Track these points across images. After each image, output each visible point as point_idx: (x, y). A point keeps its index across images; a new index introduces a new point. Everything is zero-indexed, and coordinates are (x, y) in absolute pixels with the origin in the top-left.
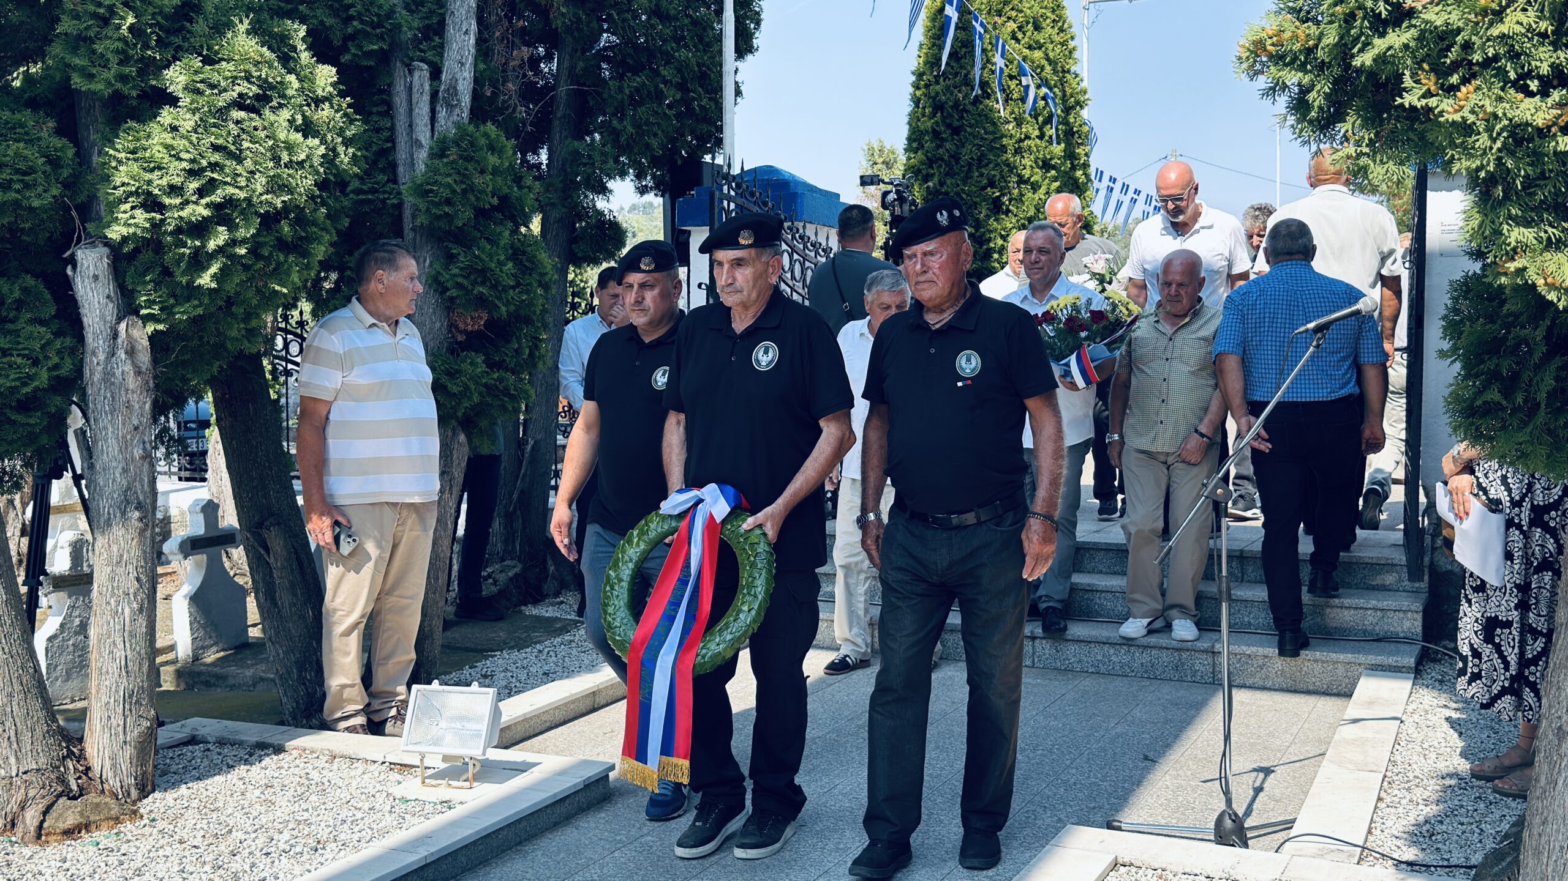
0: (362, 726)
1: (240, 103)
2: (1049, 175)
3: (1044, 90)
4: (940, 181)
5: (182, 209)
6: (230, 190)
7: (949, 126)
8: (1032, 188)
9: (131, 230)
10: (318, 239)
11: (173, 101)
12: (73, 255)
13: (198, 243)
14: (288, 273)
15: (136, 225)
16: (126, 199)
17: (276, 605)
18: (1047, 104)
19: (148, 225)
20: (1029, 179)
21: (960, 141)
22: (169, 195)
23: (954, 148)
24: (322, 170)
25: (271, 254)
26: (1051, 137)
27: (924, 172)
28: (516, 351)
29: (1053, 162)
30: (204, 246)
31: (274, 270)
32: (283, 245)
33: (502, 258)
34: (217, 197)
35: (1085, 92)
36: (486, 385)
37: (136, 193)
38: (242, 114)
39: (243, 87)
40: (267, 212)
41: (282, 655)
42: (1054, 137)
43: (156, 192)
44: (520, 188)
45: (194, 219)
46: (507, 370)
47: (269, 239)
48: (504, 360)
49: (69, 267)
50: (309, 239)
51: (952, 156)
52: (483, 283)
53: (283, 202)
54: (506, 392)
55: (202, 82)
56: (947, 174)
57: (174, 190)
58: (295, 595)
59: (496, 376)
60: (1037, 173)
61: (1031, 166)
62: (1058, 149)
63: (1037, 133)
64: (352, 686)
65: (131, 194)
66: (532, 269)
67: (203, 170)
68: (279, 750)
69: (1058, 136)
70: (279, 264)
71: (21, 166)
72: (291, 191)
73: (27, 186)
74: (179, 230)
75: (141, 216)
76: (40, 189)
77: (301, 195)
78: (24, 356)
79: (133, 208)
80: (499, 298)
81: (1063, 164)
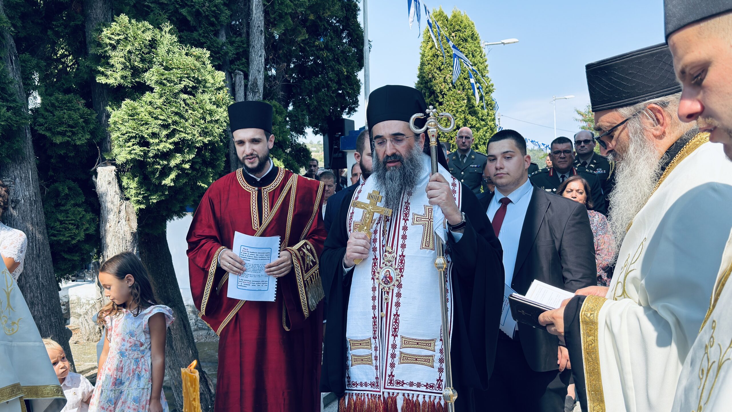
1: (185, 91)
3: (478, 85)
5: (158, 145)
6: (183, 135)
9: (133, 156)
11: (151, 90)
12: (96, 170)
13: (165, 163)
14: (207, 177)
15: (136, 154)
16: (129, 140)
18: (480, 91)
19: (142, 154)
22: (152, 138)
25: (200, 168)
26: (482, 106)
30: (168, 164)
31: (200, 175)
32: (205, 163)
34: (175, 139)
37: (135, 137)
38: (185, 96)
39: (186, 82)
40: (200, 146)
43: (146, 136)
45: (165, 150)
47: (200, 160)
49: (94, 176)
50: (217, 159)
53: (208, 140)
55: (164, 79)
57: (154, 135)
65: (132, 137)
67: (169, 125)
71: (71, 123)
73: (74, 134)
74: (156, 156)
75: (138, 149)
76: (80, 136)
78: (72, 224)
79: (133, 145)
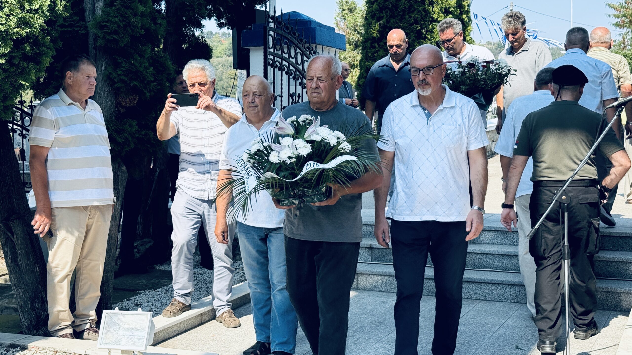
0: (70, 334)
4: (387, 20)
10: (46, 55)
14: (29, 74)
17: (17, 265)
20: (437, 19)
23: (394, 2)
24: (48, 14)
25: (19, 62)
27: (378, 15)
29: (450, 10)
31: (21, 72)
32: (26, 58)
33: (147, 65)
36: (137, 138)
40: (17, 38)
41: (21, 294)
44: (155, 24)
46: (149, 129)
47: (18, 54)
48: (147, 124)
50: (41, 54)
51: (393, 6)
52: (136, 79)
53: (26, 32)
56: (391, 17)
58: (28, 259)
59: (143, 133)
60: (441, 16)
61: (439, 13)
64: (64, 311)
66: (163, 71)
68: (24, 348)
70: (23, 69)
72: (31, 26)
77: (37, 29)
80: (146, 88)
81: (456, 11)
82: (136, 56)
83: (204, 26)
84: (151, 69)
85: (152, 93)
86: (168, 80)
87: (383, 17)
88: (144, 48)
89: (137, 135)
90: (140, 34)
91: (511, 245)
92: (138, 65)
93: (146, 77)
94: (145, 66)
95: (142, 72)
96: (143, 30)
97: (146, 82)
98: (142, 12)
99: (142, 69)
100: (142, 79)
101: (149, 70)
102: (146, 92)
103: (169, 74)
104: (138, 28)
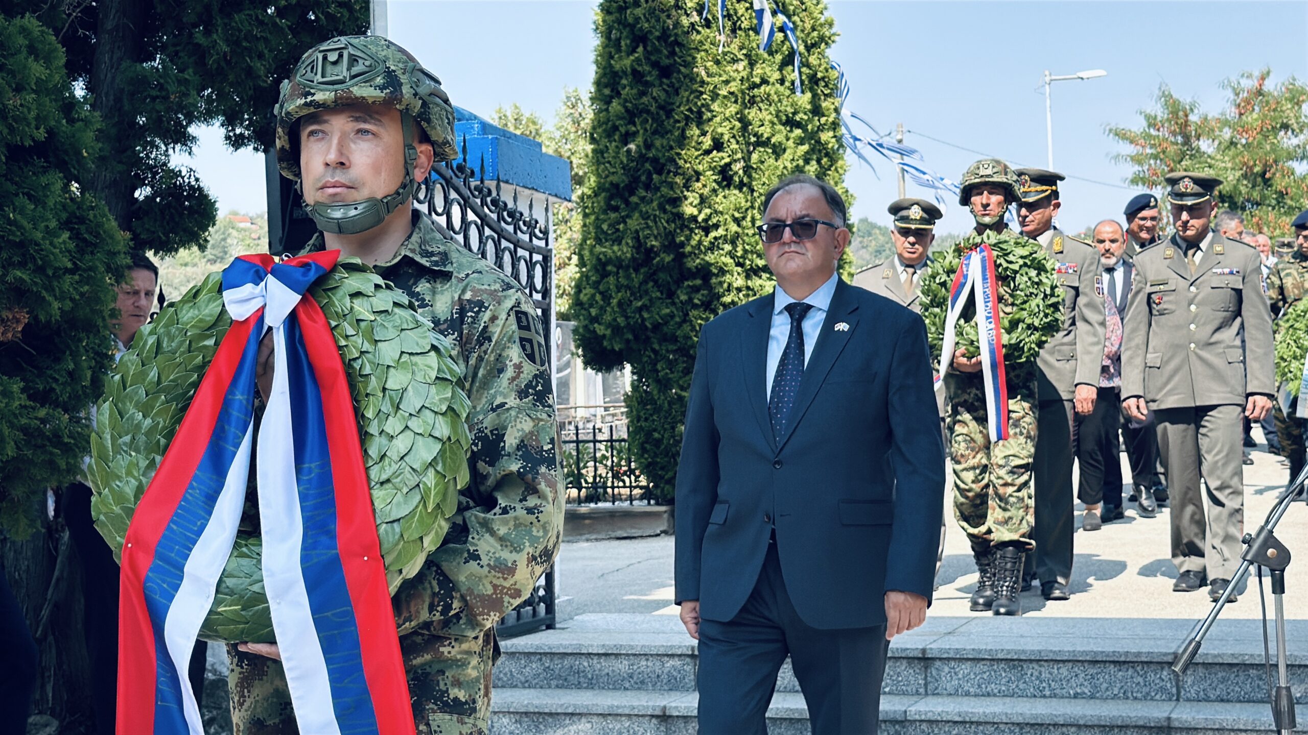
2: (792, 135)
3: (781, 18)
4: (645, 141)
7: (655, 65)
8: (774, 152)
18: (786, 37)
20: (769, 139)
21: (671, 85)
23: (663, 96)
26: (793, 83)
27: (623, 130)
28: (71, 374)
29: (797, 118)
33: (53, 224)
35: (831, 25)
36: (25, 430)
42: (798, 83)
44: (71, 121)
46: (56, 404)
48: (52, 390)
51: (661, 107)
52: (22, 265)
54: (56, 439)
56: (655, 132)
59: (42, 413)
60: (780, 132)
61: (773, 123)
62: (804, 99)
63: (777, 75)
66: (95, 245)
69: (802, 82)
80: (50, 289)
81: (810, 120)
82: (22, 200)
83: (194, 139)
84: (66, 235)
85: (68, 305)
86: (109, 269)
87: (635, 134)
88: (44, 180)
89: (24, 421)
90: (33, 140)
91: (1035, 696)
92: (28, 226)
93: (52, 257)
94: (47, 227)
95: (37, 244)
96: (42, 130)
97: (50, 273)
98: (39, 81)
99: (38, 235)
100: (40, 263)
101: (61, 240)
102: (50, 298)
103: (113, 254)
104: (29, 125)
